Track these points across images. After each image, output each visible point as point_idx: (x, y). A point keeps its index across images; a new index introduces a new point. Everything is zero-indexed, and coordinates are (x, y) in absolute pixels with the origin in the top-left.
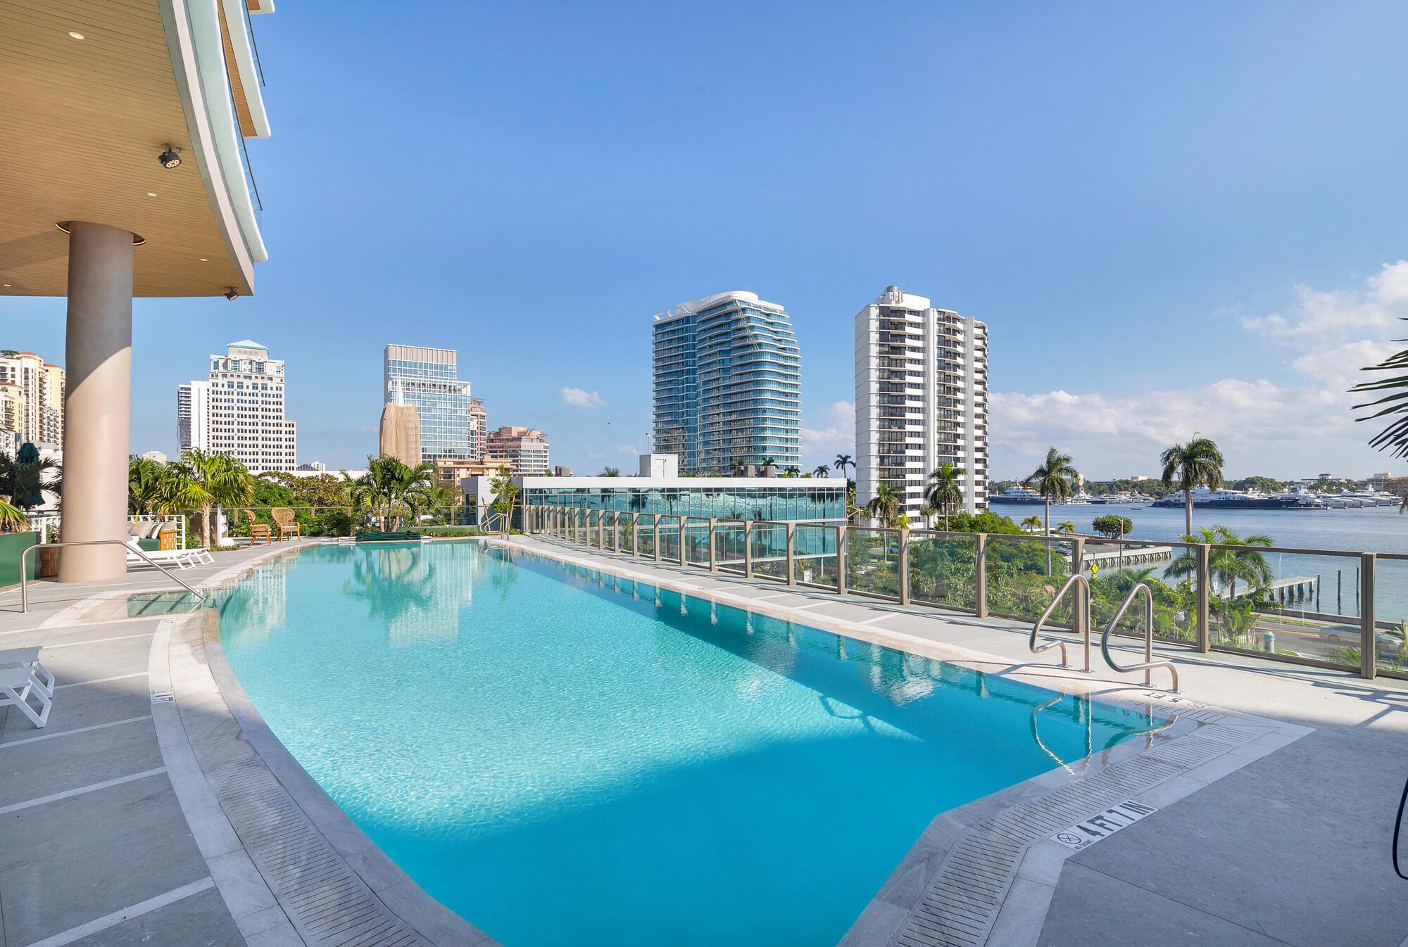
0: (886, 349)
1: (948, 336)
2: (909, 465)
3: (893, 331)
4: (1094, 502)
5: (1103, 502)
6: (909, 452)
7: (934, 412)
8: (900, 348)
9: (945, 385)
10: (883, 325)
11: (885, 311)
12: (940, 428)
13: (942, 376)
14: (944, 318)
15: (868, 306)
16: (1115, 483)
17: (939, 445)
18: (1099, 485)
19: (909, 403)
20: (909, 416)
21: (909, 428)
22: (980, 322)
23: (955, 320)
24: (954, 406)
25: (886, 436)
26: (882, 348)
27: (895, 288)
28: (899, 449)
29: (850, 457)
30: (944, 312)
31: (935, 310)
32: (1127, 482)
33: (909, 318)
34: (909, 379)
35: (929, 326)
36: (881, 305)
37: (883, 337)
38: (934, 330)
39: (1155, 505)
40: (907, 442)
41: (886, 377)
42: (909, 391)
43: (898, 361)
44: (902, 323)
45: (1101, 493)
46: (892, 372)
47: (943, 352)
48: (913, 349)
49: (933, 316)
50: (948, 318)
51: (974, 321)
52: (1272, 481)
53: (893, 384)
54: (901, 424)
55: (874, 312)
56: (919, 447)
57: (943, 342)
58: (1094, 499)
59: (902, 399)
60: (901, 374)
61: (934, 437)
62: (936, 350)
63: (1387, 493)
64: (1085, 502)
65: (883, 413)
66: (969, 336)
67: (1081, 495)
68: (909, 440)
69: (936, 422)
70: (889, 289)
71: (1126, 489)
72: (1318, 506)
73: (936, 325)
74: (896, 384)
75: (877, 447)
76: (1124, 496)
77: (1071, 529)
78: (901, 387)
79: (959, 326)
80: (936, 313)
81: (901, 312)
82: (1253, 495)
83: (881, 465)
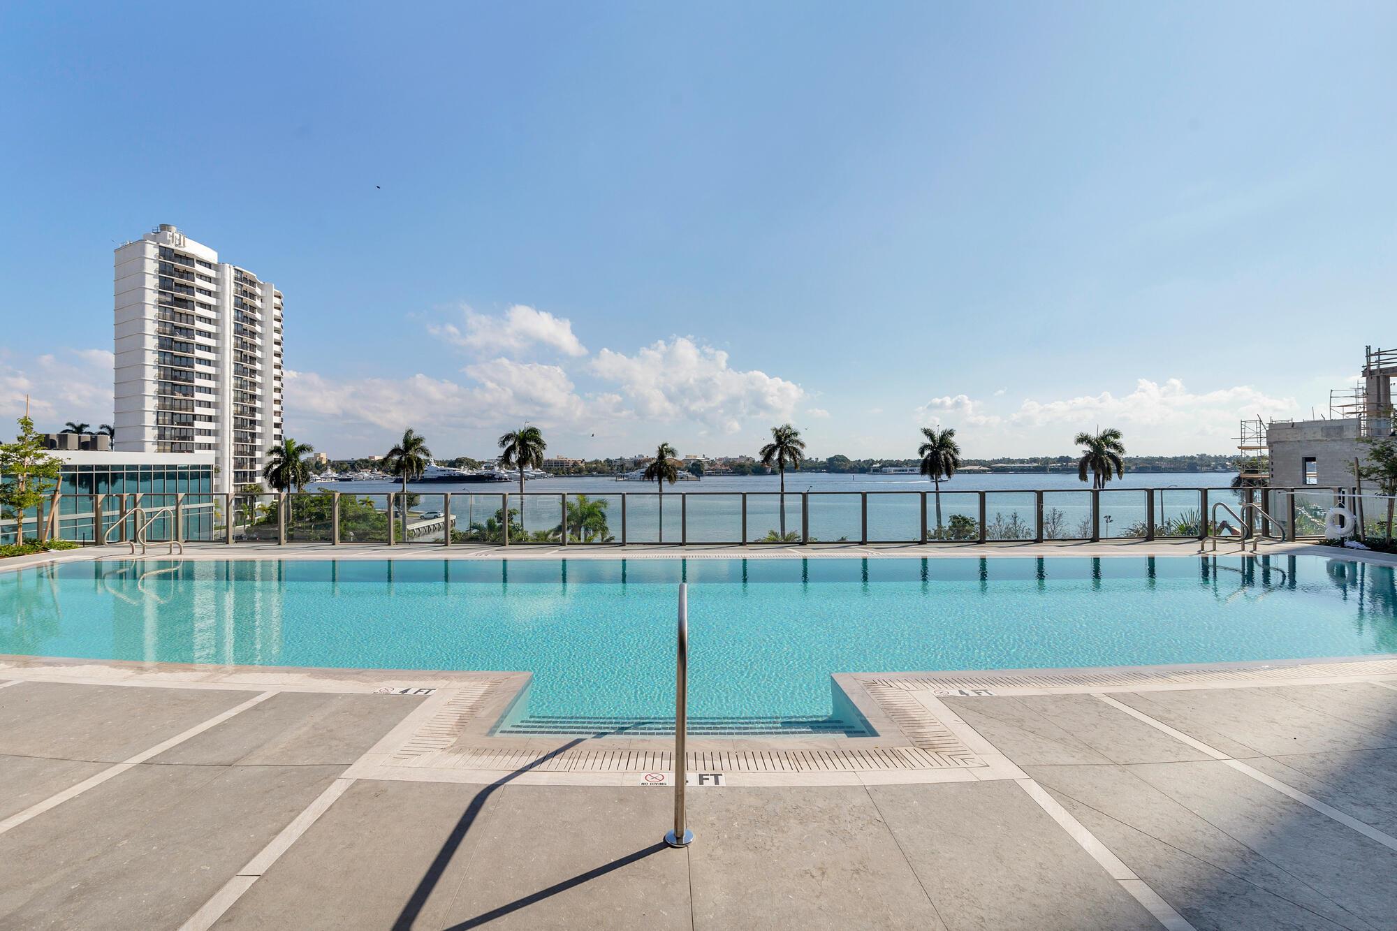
0: (169, 299)
1: (247, 300)
2: (198, 439)
3: (177, 280)
4: (341, 480)
5: (349, 480)
6: (198, 425)
7: (229, 382)
8: (185, 301)
9: (242, 352)
10: (163, 269)
11: (165, 252)
12: (236, 399)
13: (239, 342)
14: (241, 278)
15: (143, 242)
16: (356, 462)
17: (235, 418)
18: (341, 464)
19: (199, 368)
20: (198, 382)
21: (198, 396)
22: (278, 291)
23: (252, 283)
24: (250, 376)
25: (168, 403)
26: (163, 297)
27: (174, 229)
28: (183, 419)
30: (242, 272)
31: (231, 266)
32: (366, 461)
33: (199, 268)
34: (199, 339)
35: (224, 283)
36: (161, 244)
37: (165, 284)
38: (230, 289)
40: (196, 413)
41: (168, 332)
42: (199, 353)
43: (183, 316)
44: (188, 272)
45: (345, 471)
46: (176, 327)
47: (240, 316)
48: (204, 305)
49: (229, 274)
50: (245, 280)
51: (274, 290)
52: (473, 460)
53: (176, 342)
54: (189, 391)
55: (152, 251)
56: (210, 419)
57: (240, 305)
58: (341, 477)
59: (189, 362)
60: (188, 332)
61: (229, 409)
62: (233, 312)
63: (539, 470)
64: (333, 480)
65: (164, 375)
66: (267, 305)
67: (329, 473)
68: (198, 411)
69: (232, 393)
70: (164, 227)
71: (367, 467)
72: (506, 479)
73: (233, 285)
74: (181, 343)
75: (155, 417)
76: (366, 474)
78: (188, 347)
79: (258, 291)
80: (233, 271)
81: (188, 259)
82: (465, 471)
83: (159, 438)
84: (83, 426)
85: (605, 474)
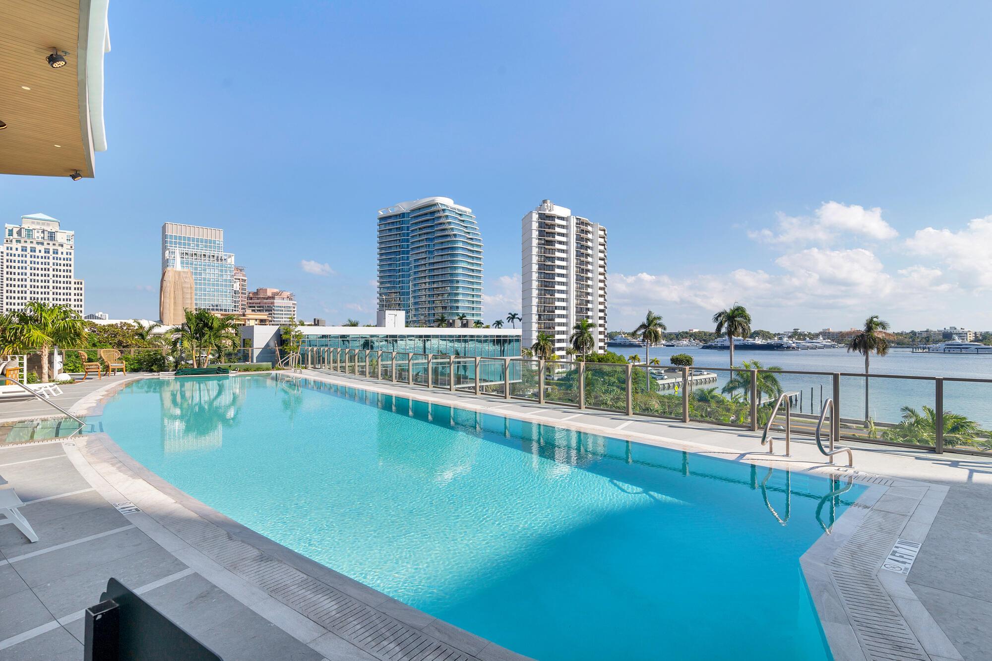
0: (543, 242)
1: (583, 235)
2: (557, 320)
3: (547, 230)
4: (667, 346)
5: (673, 346)
6: (557, 312)
7: (573, 286)
8: (551, 241)
9: (580, 267)
10: (541, 225)
11: (542, 216)
12: (577, 296)
13: (579, 262)
14: (580, 223)
15: (531, 212)
16: (680, 333)
17: (576, 307)
19: (557, 279)
20: (557, 287)
21: (557, 295)
22: (602, 227)
23: (587, 224)
24: (586, 282)
25: (543, 300)
26: (540, 241)
27: (549, 201)
28: (551, 309)
29: (517, 314)
30: (580, 219)
31: (574, 217)
32: (687, 333)
33: (557, 221)
34: (558, 263)
35: (570, 227)
36: (539, 212)
37: (541, 233)
38: (573, 230)
39: (704, 348)
40: (556, 305)
41: (542, 261)
42: (557, 271)
43: (551, 251)
44: (553, 225)
45: (671, 340)
46: (547, 257)
47: (579, 246)
48: (560, 243)
49: (573, 221)
50: (582, 223)
51: (599, 226)
52: (768, 332)
53: (547, 265)
54: (552, 293)
55: (535, 217)
56: (564, 308)
57: (579, 239)
58: (668, 344)
59: (553, 276)
60: (553, 259)
61: (573, 302)
62: (575, 244)
63: (829, 341)
64: (662, 346)
65: (541, 285)
66: (595, 236)
67: (660, 341)
68: (557, 304)
69: (575, 292)
70: (545, 202)
71: (686, 338)
72: (793, 348)
73: (575, 228)
74: (549, 266)
75: (537, 308)
76: (685, 342)
77: (657, 363)
78: (552, 268)
79: (590, 228)
80: (575, 219)
81: (552, 217)
82: (759, 341)
83: (539, 320)
84: (515, 314)
85: (904, 346)
